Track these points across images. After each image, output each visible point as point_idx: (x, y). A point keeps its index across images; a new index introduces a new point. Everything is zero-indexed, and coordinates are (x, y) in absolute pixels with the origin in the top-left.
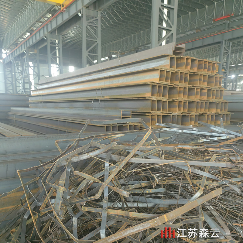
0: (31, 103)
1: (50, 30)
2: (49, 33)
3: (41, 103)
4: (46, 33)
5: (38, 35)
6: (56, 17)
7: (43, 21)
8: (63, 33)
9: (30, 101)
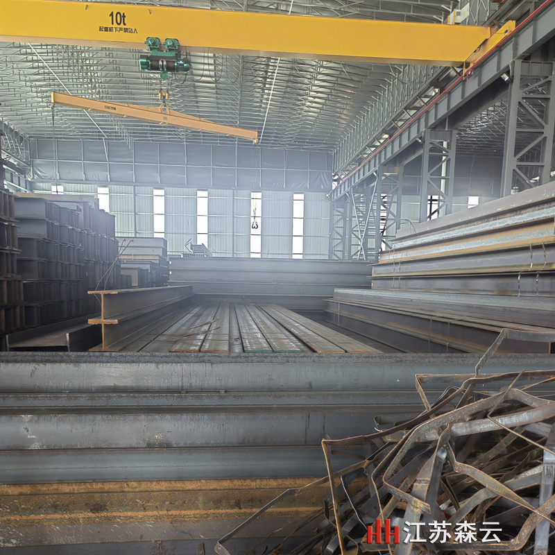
0: (376, 279)
1: (432, 121)
2: (429, 128)
3: (395, 279)
4: (423, 129)
5: (405, 136)
6: (450, 93)
7: (418, 105)
8: (462, 125)
9: (373, 276)
